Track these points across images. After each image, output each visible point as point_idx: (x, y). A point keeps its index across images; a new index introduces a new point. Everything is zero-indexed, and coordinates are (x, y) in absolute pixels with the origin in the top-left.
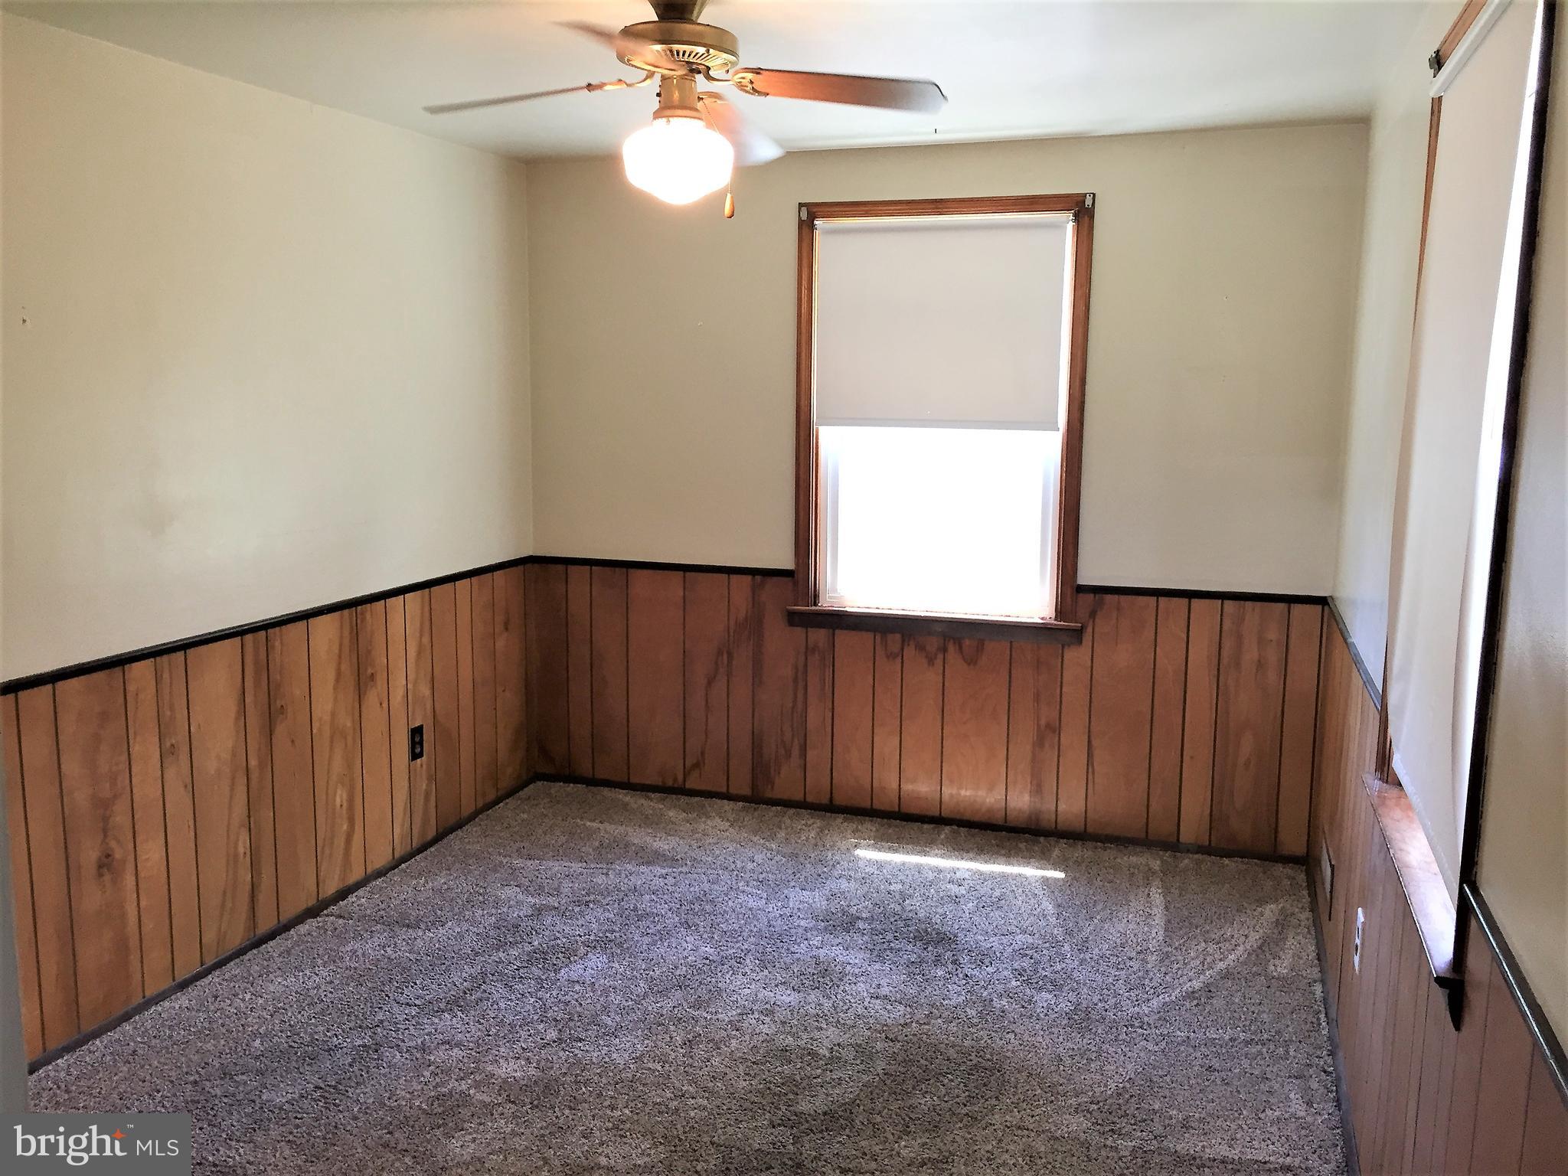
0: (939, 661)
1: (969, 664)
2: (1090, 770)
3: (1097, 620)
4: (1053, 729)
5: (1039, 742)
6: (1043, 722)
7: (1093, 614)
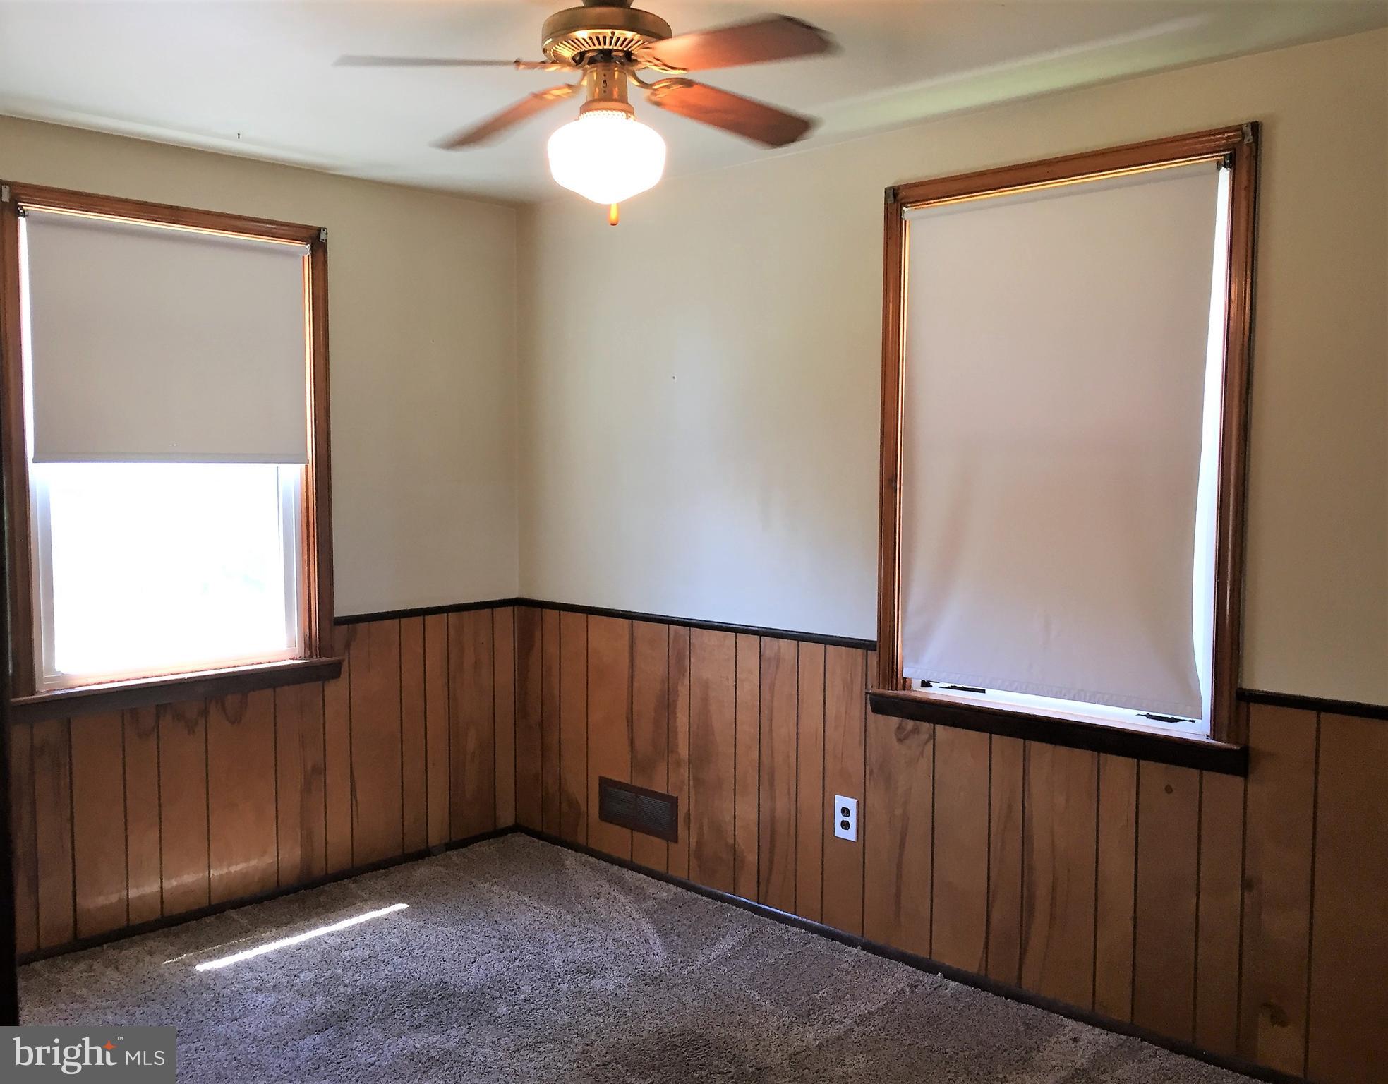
0: (200, 729)
1: (233, 723)
2: (354, 803)
3: (351, 652)
4: (320, 770)
5: (307, 788)
6: (309, 767)
7: (348, 646)
